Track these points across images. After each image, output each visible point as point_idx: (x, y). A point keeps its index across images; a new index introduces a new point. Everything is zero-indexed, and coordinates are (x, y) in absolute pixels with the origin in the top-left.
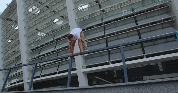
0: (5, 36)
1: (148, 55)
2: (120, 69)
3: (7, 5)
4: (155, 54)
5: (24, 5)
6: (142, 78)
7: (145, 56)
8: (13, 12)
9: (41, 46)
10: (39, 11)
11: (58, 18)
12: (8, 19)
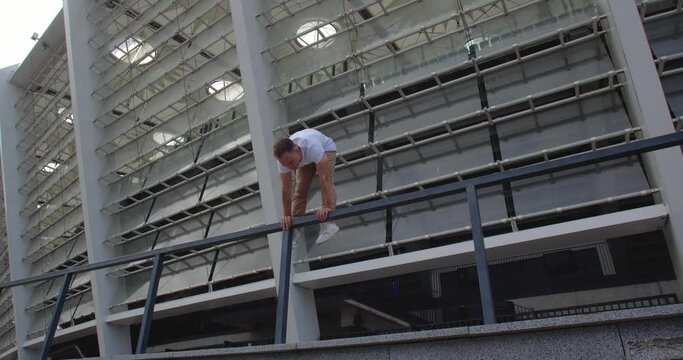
0: (30, 153)
1: (525, 220)
2: (455, 269)
3: (34, 38)
4: (552, 214)
5: (91, 40)
6: (512, 304)
7: (514, 225)
8: (54, 63)
9: (154, 189)
10: (153, 54)
11: (222, 77)
12: (39, 88)
